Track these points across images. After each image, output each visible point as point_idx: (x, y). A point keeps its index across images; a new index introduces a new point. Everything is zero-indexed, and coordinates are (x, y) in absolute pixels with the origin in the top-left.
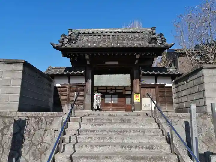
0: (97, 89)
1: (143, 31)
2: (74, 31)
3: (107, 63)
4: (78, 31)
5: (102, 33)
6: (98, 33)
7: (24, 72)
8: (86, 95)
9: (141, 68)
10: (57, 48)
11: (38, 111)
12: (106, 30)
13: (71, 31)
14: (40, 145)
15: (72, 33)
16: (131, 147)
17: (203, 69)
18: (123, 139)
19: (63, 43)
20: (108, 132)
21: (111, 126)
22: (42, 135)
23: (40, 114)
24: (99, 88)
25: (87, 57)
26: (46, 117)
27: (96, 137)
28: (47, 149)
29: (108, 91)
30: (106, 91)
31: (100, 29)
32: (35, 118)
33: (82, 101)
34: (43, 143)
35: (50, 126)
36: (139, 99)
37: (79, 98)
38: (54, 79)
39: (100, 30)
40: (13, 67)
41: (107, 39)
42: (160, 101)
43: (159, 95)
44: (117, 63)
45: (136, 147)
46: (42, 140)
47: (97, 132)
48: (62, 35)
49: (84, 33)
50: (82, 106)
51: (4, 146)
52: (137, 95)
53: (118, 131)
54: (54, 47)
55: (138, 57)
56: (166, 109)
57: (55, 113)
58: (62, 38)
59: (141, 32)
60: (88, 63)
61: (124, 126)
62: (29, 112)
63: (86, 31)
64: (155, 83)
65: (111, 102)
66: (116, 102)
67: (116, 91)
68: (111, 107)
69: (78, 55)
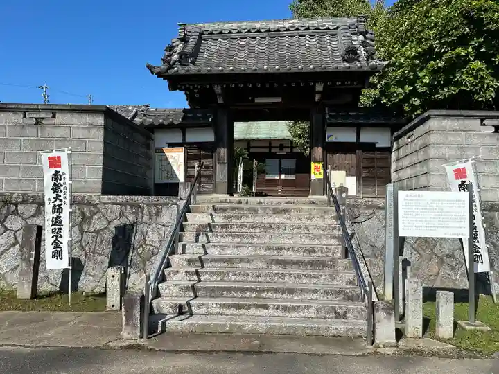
0: (246, 147)
1: (337, 25)
2: (189, 28)
3: (258, 100)
4: (197, 30)
5: (249, 32)
6: (240, 32)
7: (106, 128)
8: (218, 165)
9: (327, 109)
10: (159, 75)
11: (136, 195)
12: (258, 25)
13: (184, 29)
14: (141, 249)
15: (185, 35)
16: (281, 249)
17: (430, 118)
18: (271, 238)
19: (169, 63)
20: (249, 228)
21: (256, 220)
22: (145, 234)
23: (140, 199)
24: (252, 145)
25: (218, 89)
26: (148, 205)
27: (229, 235)
28: (153, 254)
29: (273, 150)
30: (266, 151)
31: (245, 23)
32: (132, 206)
33: (209, 177)
34: (146, 245)
35: (156, 219)
36: (320, 174)
37: (204, 172)
38: (153, 133)
39: (245, 25)
40: (87, 119)
41: (258, 46)
42: (363, 177)
43: (362, 165)
44: (279, 100)
45: (288, 250)
46: (146, 240)
47: (231, 227)
48: (167, 48)
49: (212, 33)
50: (210, 187)
51: (87, 248)
52: (316, 164)
53: (264, 227)
54: (152, 73)
55: (319, 87)
56: (374, 192)
57: (164, 199)
58: (167, 53)
59: (333, 28)
60: (221, 101)
61: (277, 220)
62: (121, 196)
63: (216, 28)
64: (355, 141)
65: (280, 177)
66: (293, 177)
67: (291, 150)
68: (280, 188)
69: (199, 87)
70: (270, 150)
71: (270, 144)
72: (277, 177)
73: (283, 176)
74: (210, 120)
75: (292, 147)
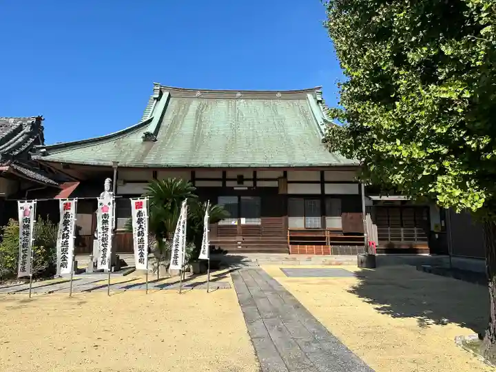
0: (190, 179)
24: (198, 175)
29: (229, 184)
30: (219, 184)
65: (239, 222)
66: (257, 222)
67: (255, 184)
68: (239, 239)
70: (224, 184)
71: (224, 173)
72: (234, 222)
73: (243, 221)
75: (255, 180)
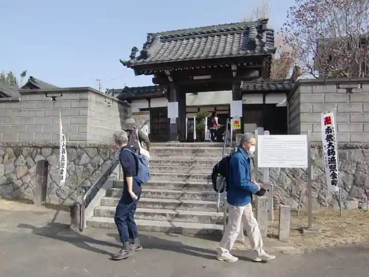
1: (249, 26)
3: (195, 78)
10: (128, 66)
25: (167, 72)
36: (238, 126)
44: (209, 77)
48: (132, 49)
53: (182, 162)
54: (124, 65)
55: (234, 67)
59: (246, 29)
60: (170, 79)
64: (262, 103)
69: (155, 71)
74: (164, 92)
